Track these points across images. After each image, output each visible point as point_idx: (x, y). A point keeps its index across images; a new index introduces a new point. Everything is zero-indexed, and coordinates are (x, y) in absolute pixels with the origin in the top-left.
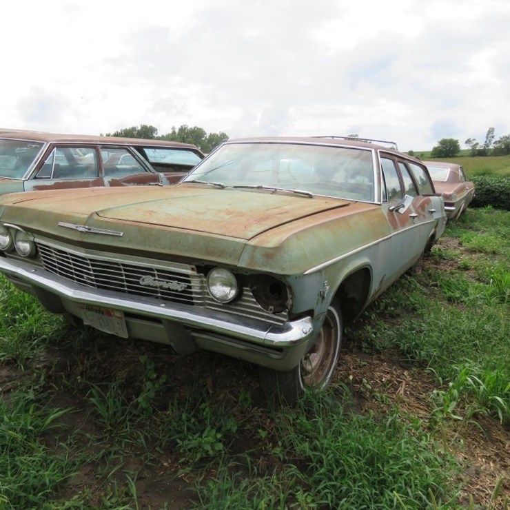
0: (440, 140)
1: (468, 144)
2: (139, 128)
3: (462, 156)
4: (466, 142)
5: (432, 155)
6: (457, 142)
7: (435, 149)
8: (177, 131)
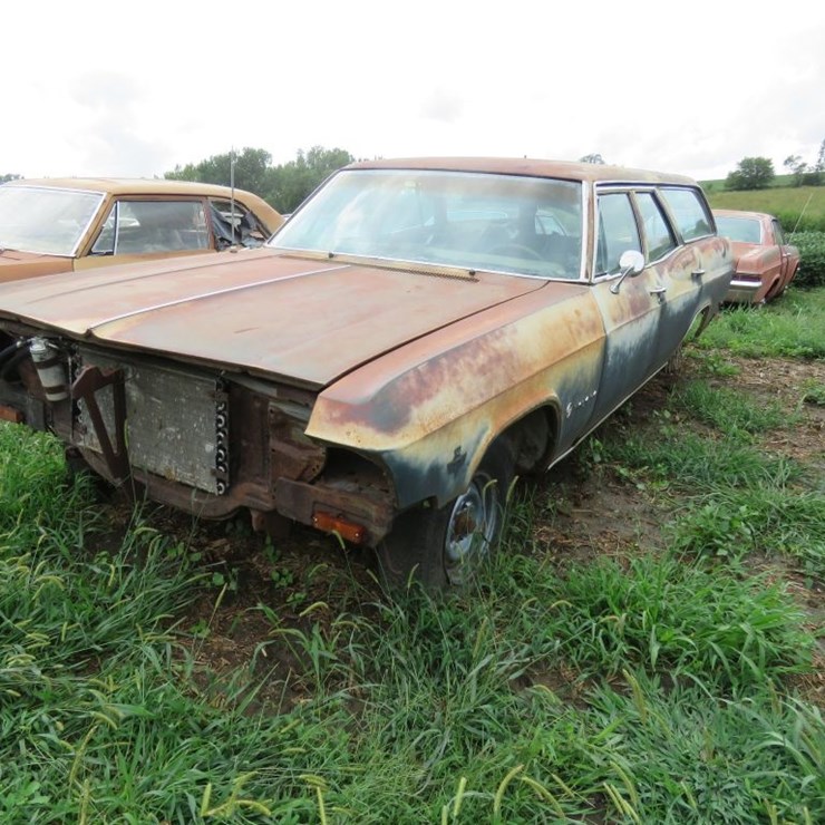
0: (740, 161)
1: (788, 166)
2: (241, 154)
3: (778, 187)
4: (786, 163)
5: (726, 185)
6: (768, 162)
7: (732, 176)
8: (305, 157)
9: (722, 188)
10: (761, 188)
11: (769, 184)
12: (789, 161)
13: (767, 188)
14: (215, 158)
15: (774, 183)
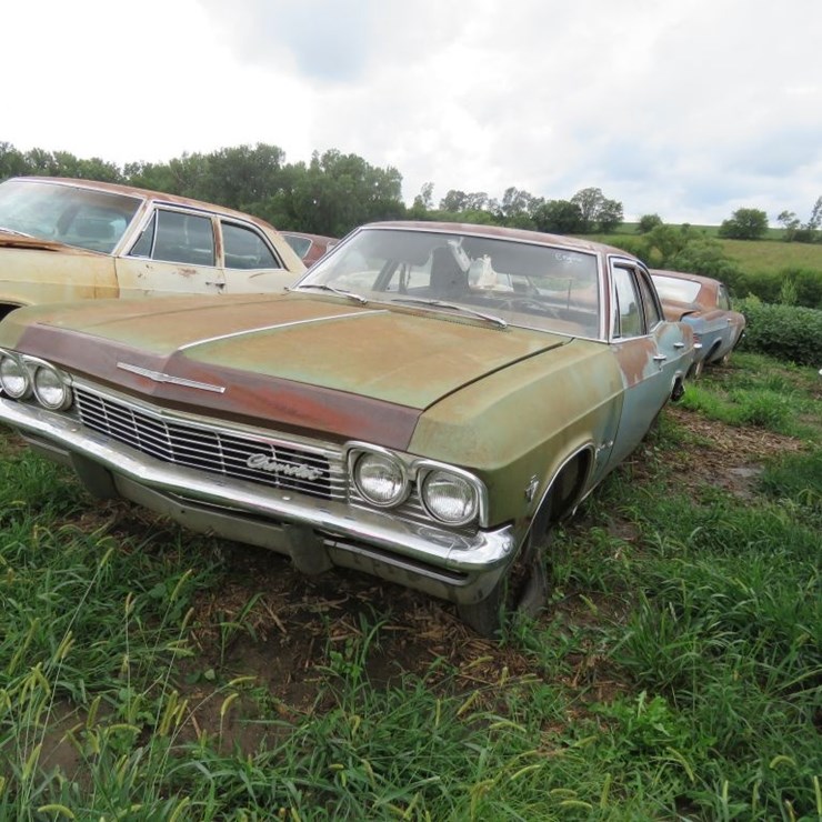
9: (716, 234)
10: (754, 239)
11: (762, 236)
12: (783, 216)
13: (759, 239)
14: (226, 150)
15: (767, 236)
